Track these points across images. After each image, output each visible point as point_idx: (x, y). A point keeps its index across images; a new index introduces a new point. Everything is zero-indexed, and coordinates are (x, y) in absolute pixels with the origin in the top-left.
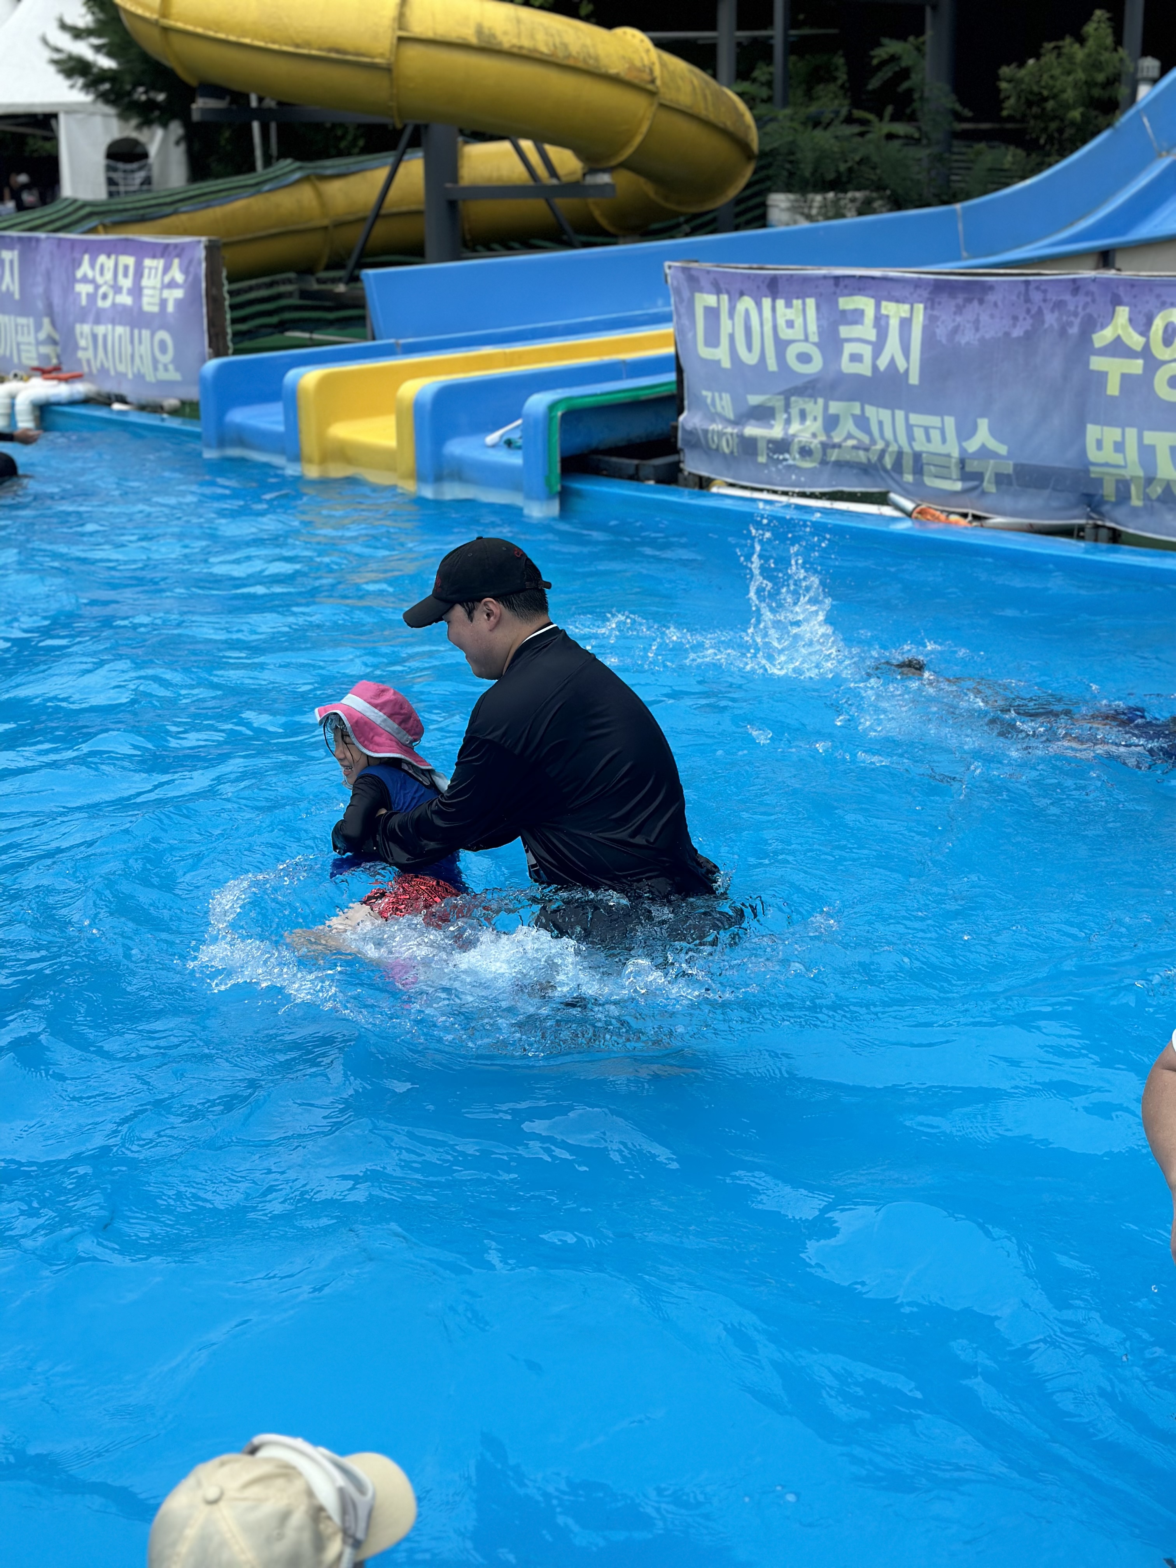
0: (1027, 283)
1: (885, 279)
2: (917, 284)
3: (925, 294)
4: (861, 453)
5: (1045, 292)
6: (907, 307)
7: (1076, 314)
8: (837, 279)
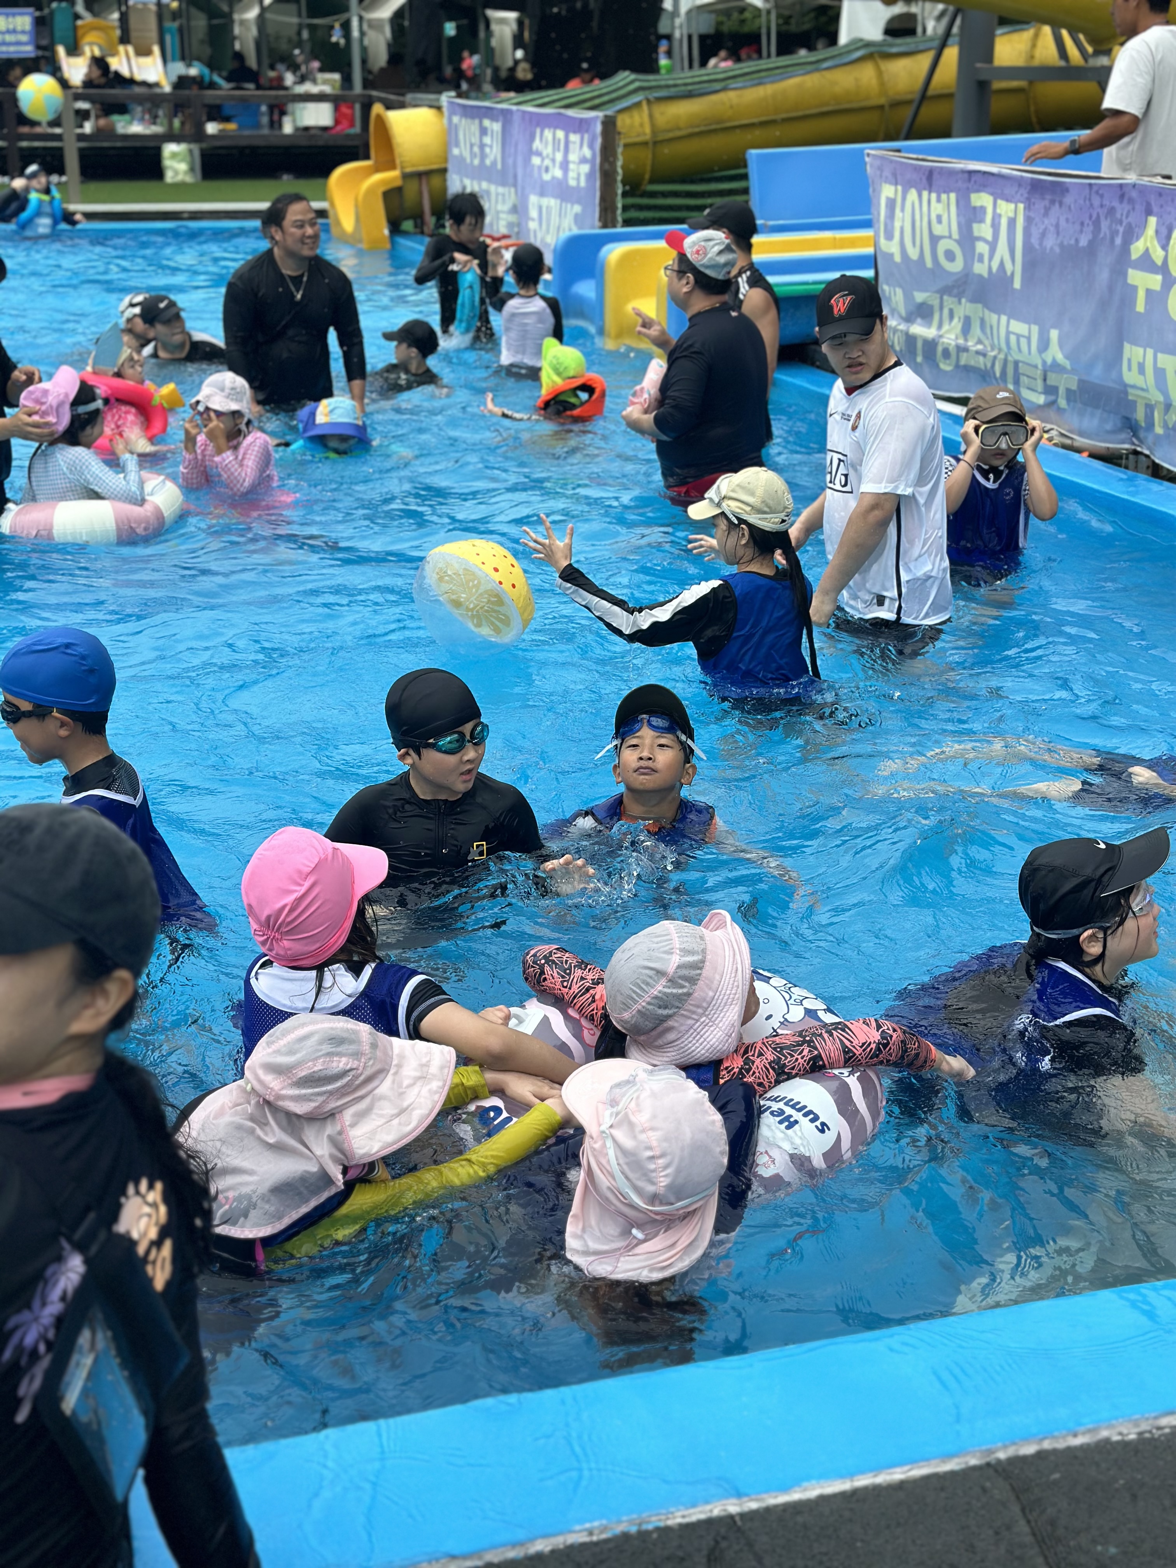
0: (1090, 185)
1: (1000, 176)
2: (1019, 182)
3: (1024, 192)
4: (981, 359)
5: (1102, 196)
6: (1012, 206)
7: (1121, 222)
8: (971, 173)
